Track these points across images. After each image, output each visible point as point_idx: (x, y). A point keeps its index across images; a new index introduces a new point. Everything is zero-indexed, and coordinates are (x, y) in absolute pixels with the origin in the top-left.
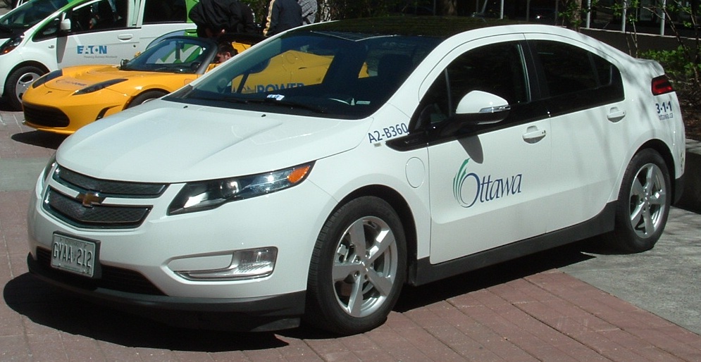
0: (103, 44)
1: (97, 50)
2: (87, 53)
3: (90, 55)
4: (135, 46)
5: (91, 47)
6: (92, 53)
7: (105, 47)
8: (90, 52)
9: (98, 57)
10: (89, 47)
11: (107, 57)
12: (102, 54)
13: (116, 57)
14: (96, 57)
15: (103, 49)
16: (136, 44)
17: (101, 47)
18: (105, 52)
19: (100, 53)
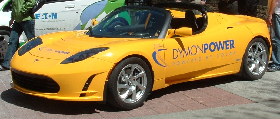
0: (54, 12)
1: (50, 16)
2: (43, 18)
3: (45, 20)
4: (77, 13)
5: (46, 14)
6: (46, 18)
7: (56, 14)
8: (44, 18)
9: (51, 21)
10: (44, 14)
11: (57, 21)
12: (54, 19)
13: (64, 21)
14: (49, 21)
15: (54, 16)
16: (78, 11)
17: (53, 14)
18: (56, 17)
19: (52, 18)
